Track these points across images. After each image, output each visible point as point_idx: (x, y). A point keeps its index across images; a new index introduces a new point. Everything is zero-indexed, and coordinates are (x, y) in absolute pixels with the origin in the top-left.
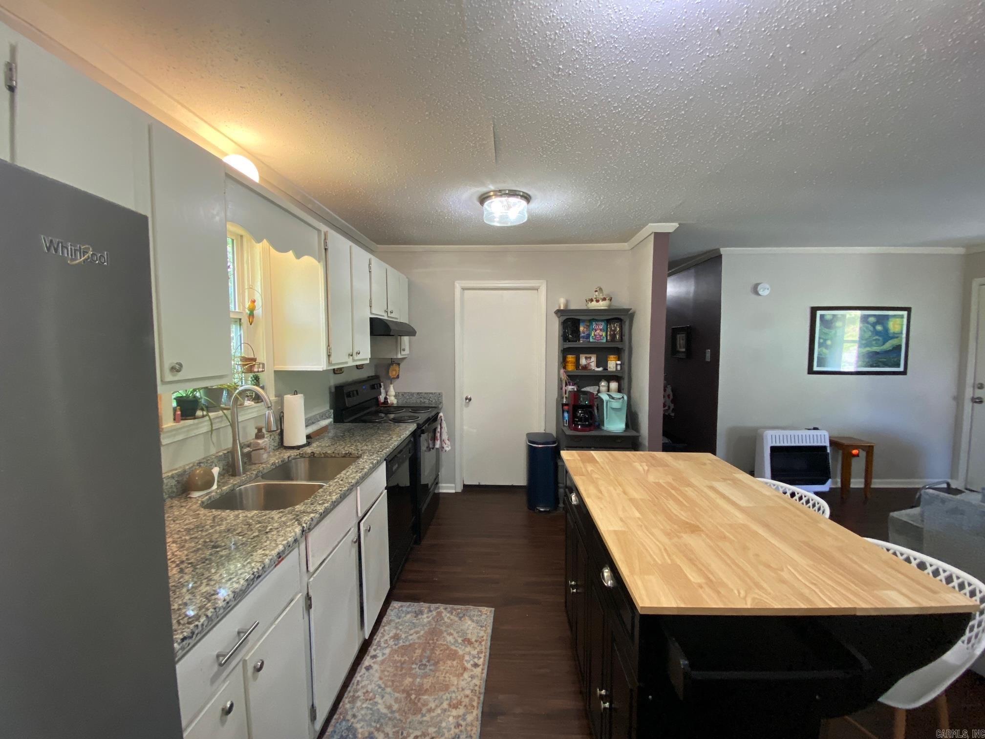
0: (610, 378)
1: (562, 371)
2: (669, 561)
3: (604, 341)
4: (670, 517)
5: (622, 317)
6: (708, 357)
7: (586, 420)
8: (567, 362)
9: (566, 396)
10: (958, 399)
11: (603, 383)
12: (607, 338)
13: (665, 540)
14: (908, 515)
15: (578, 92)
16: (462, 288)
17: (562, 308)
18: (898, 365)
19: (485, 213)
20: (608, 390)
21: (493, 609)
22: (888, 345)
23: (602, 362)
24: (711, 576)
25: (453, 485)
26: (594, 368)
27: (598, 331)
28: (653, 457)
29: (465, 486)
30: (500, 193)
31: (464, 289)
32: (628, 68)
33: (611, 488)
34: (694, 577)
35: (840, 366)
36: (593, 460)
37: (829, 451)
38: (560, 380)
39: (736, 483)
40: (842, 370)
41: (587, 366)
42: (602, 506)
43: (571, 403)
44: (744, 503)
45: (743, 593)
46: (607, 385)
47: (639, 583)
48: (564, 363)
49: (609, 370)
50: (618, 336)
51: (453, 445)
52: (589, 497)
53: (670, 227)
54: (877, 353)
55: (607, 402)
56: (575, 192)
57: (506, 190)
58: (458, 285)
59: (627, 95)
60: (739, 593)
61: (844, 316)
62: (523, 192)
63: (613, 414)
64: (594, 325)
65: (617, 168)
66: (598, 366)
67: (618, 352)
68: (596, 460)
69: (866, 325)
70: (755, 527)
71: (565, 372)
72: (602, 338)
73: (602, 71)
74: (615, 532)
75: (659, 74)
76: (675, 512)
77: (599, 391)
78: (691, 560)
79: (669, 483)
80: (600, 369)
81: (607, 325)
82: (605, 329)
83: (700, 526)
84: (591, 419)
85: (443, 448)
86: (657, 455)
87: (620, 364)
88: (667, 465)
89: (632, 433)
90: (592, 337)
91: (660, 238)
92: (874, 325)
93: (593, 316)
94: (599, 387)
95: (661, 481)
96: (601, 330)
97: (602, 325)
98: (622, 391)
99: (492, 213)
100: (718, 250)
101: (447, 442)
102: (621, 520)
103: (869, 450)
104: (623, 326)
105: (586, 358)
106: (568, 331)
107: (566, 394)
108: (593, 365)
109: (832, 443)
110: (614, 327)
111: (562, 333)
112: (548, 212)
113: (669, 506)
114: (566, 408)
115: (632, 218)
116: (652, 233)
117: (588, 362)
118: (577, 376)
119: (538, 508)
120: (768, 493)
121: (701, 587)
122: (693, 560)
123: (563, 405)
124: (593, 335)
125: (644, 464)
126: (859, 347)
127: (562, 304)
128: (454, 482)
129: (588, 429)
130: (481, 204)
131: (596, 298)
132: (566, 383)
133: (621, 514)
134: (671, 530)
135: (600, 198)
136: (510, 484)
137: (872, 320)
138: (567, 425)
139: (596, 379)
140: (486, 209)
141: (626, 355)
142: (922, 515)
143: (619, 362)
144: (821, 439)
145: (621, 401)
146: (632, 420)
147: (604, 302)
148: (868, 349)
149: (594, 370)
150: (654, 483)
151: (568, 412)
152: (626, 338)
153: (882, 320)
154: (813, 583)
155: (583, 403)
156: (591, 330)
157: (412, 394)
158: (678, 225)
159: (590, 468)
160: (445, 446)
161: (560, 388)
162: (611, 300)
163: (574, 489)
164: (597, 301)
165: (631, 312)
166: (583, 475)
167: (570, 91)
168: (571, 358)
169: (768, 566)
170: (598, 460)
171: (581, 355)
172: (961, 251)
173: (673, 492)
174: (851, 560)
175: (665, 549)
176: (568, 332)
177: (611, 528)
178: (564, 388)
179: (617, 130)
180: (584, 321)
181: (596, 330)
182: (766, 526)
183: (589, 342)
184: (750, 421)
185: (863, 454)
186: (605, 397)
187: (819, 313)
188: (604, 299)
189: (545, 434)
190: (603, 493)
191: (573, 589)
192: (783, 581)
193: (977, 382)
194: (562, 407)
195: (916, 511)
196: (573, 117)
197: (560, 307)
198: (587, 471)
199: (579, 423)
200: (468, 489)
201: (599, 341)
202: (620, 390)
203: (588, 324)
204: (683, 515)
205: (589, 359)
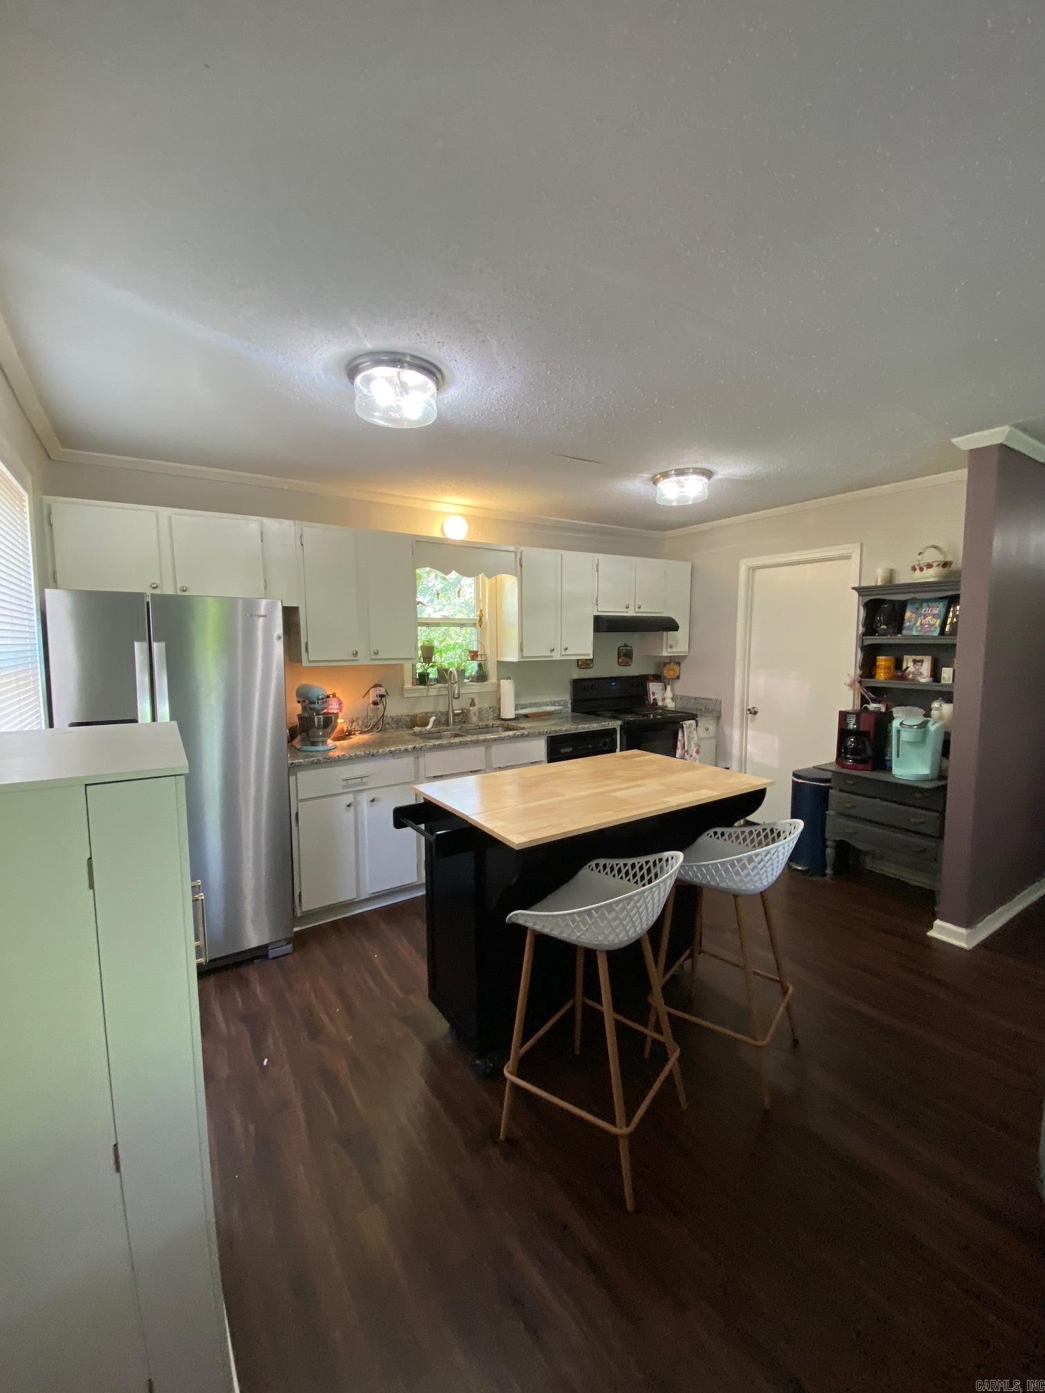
1: (858, 680)
3: (936, 633)
8: (877, 667)
11: (937, 704)
12: (941, 629)
16: (750, 568)
27: (929, 618)
31: (753, 569)
46: (940, 707)
49: (943, 682)
53: (992, 436)
55: (897, 731)
64: (924, 608)
72: (932, 629)
81: (948, 608)
82: (943, 615)
96: (934, 615)
97: (938, 608)
111: (863, 622)
116: (964, 450)
124: (918, 624)
129: (862, 766)
131: (919, 565)
147: (930, 571)
157: (689, 698)
158: (1010, 429)
164: (922, 569)
168: (885, 661)
176: (880, 619)
180: (913, 602)
181: (926, 617)
183: (917, 635)
188: (930, 566)
197: (877, 581)
199: (851, 756)
201: (927, 634)
203: (915, 607)
205: (920, 664)
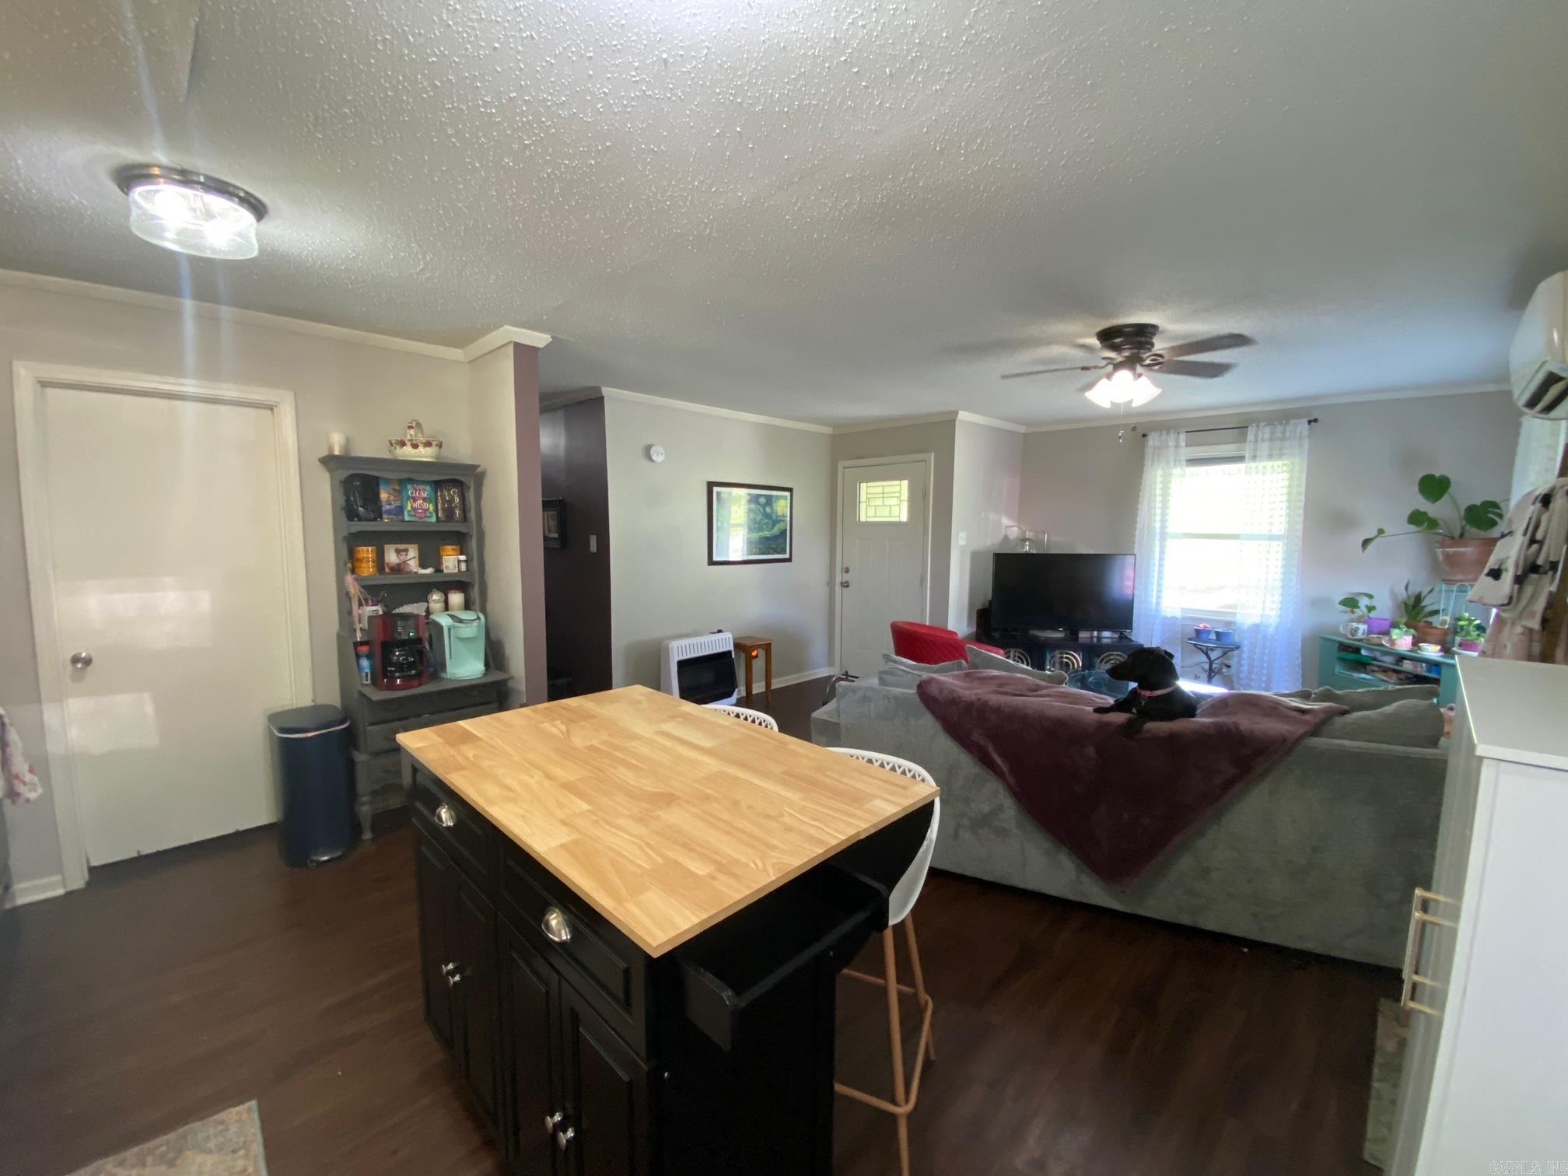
0: (447, 586)
1: (349, 579)
2: (660, 860)
3: (434, 519)
4: (630, 793)
5: (462, 478)
6: (593, 548)
7: (411, 666)
8: (360, 560)
9: (361, 625)
10: (831, 583)
11: (436, 597)
12: (437, 515)
13: (641, 830)
14: (826, 712)
15: (422, 40)
16: (40, 382)
17: (337, 452)
18: (784, 552)
19: (135, 212)
20: (447, 608)
21: (253, 1103)
22: (776, 530)
23: (430, 558)
24: (718, 858)
25: (57, 878)
26: (415, 570)
27: (420, 502)
28: (566, 709)
29: (92, 870)
30: (185, 178)
31: (44, 384)
32: (523, 45)
33: (524, 777)
34: (700, 868)
35: (728, 556)
36: (468, 738)
37: (733, 656)
38: (344, 596)
39: (686, 718)
40: (731, 559)
41: (402, 566)
42: (521, 811)
43: (378, 637)
44: (708, 744)
45: (759, 862)
46: (443, 599)
47: (636, 911)
48: (349, 560)
49: (445, 571)
50: (457, 512)
51: (46, 781)
52: (491, 802)
53: (539, 339)
54: (767, 539)
55: (449, 629)
56: (374, 230)
57: (199, 174)
58: (25, 374)
59: (512, 92)
60: (756, 865)
61: (730, 493)
62: (246, 192)
63: (458, 647)
64: (410, 490)
65: (467, 211)
66: (423, 566)
67: (460, 540)
68: (475, 736)
69: (758, 506)
70: (733, 771)
71: (356, 580)
72: (428, 514)
73: (476, 24)
74: (563, 846)
75: (569, 82)
76: (632, 783)
77: (428, 612)
78: (685, 846)
79: (605, 743)
80: (429, 571)
81: (436, 492)
82: (433, 499)
83: (674, 792)
84: (421, 662)
85: (18, 795)
86: (570, 704)
87: (466, 561)
88: (593, 717)
89: (496, 676)
90: (409, 511)
91: (524, 354)
92: (764, 506)
93: (410, 474)
94: (428, 602)
95: (595, 742)
96: (424, 499)
97: (426, 492)
98: (472, 607)
99: (154, 217)
100: (598, 389)
101: (28, 777)
102: (564, 823)
103: (767, 648)
104: (466, 494)
105: (398, 552)
106: (355, 497)
107: (360, 622)
108: (413, 565)
109: (737, 646)
110: (449, 495)
111: (341, 500)
112: (305, 252)
113: (622, 777)
114: (364, 649)
115: (478, 308)
116: (510, 342)
117: (403, 558)
118: (384, 585)
119: (315, 858)
120: (727, 724)
121: (714, 878)
122: (688, 845)
123: (356, 645)
124: (409, 508)
125: (558, 722)
126: (750, 530)
127: (337, 443)
128: (59, 869)
129: (416, 682)
130: (122, 190)
131: (410, 440)
132: (360, 601)
133: (560, 814)
134: (640, 812)
135: (424, 257)
136: (231, 830)
137: (762, 500)
138: (369, 682)
139: (420, 590)
140: (136, 203)
141: (473, 543)
142: (838, 710)
143: (463, 558)
144: (723, 643)
145: (475, 624)
146: (494, 655)
147: (429, 449)
148: (761, 534)
149: (416, 573)
150: (586, 748)
151: (369, 656)
152: (472, 515)
153: (769, 499)
154: (816, 820)
155: (404, 637)
156: (405, 500)
158: (551, 340)
159: (470, 752)
160: (21, 788)
161: (345, 614)
162: (440, 446)
163: (440, 795)
164: (415, 446)
165: (479, 470)
166: (463, 768)
167: (404, 30)
168: (367, 552)
169: (768, 817)
170: (479, 735)
171: (387, 547)
172: (828, 430)
173: (618, 754)
174: (833, 778)
175: (648, 844)
176: (355, 500)
177: (554, 843)
178: (356, 611)
179: (481, 145)
180: (388, 481)
181: (415, 500)
182: (743, 765)
183: (403, 521)
184: (650, 632)
185: (762, 653)
186: (444, 621)
187: (716, 489)
188: (428, 444)
189: (316, 709)
190: (512, 788)
191: (453, 977)
192: (789, 829)
193: (844, 567)
194: (351, 648)
195: (832, 705)
196: (398, 81)
197: (332, 450)
198: (467, 759)
199: (397, 674)
200: (103, 875)
201: (423, 520)
202: (468, 606)
203: (398, 488)
204: (648, 785)
205: (404, 553)
